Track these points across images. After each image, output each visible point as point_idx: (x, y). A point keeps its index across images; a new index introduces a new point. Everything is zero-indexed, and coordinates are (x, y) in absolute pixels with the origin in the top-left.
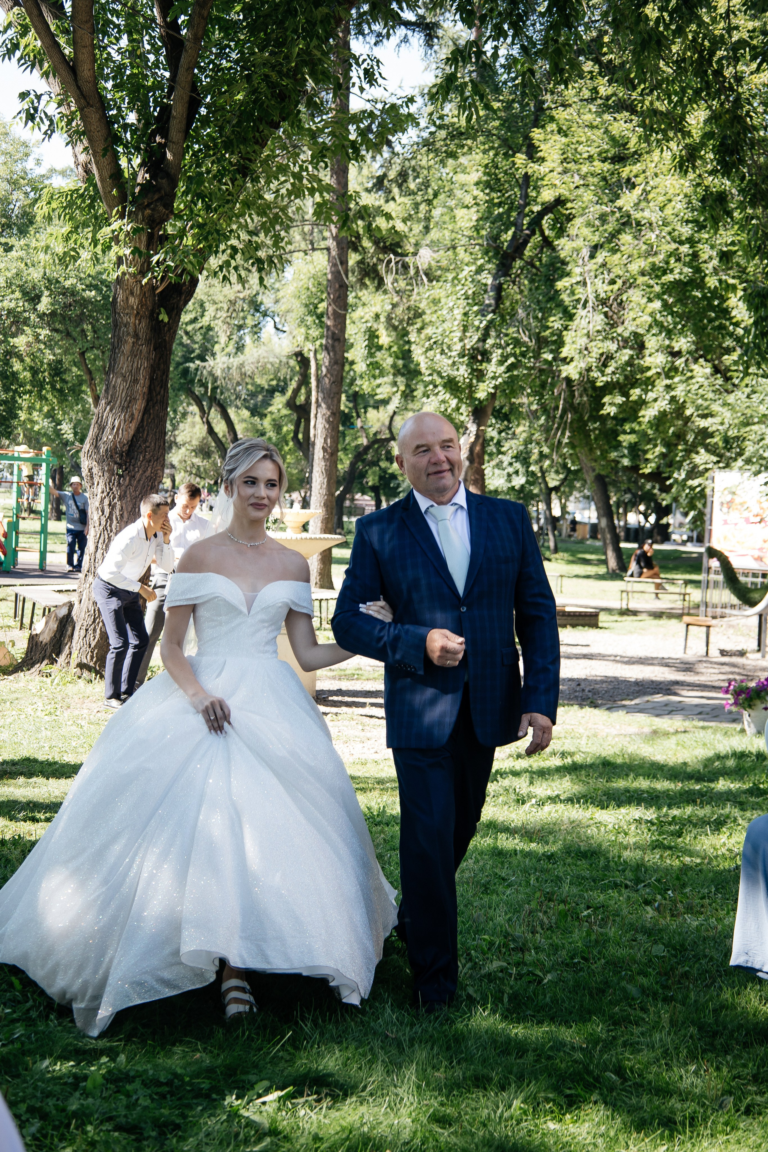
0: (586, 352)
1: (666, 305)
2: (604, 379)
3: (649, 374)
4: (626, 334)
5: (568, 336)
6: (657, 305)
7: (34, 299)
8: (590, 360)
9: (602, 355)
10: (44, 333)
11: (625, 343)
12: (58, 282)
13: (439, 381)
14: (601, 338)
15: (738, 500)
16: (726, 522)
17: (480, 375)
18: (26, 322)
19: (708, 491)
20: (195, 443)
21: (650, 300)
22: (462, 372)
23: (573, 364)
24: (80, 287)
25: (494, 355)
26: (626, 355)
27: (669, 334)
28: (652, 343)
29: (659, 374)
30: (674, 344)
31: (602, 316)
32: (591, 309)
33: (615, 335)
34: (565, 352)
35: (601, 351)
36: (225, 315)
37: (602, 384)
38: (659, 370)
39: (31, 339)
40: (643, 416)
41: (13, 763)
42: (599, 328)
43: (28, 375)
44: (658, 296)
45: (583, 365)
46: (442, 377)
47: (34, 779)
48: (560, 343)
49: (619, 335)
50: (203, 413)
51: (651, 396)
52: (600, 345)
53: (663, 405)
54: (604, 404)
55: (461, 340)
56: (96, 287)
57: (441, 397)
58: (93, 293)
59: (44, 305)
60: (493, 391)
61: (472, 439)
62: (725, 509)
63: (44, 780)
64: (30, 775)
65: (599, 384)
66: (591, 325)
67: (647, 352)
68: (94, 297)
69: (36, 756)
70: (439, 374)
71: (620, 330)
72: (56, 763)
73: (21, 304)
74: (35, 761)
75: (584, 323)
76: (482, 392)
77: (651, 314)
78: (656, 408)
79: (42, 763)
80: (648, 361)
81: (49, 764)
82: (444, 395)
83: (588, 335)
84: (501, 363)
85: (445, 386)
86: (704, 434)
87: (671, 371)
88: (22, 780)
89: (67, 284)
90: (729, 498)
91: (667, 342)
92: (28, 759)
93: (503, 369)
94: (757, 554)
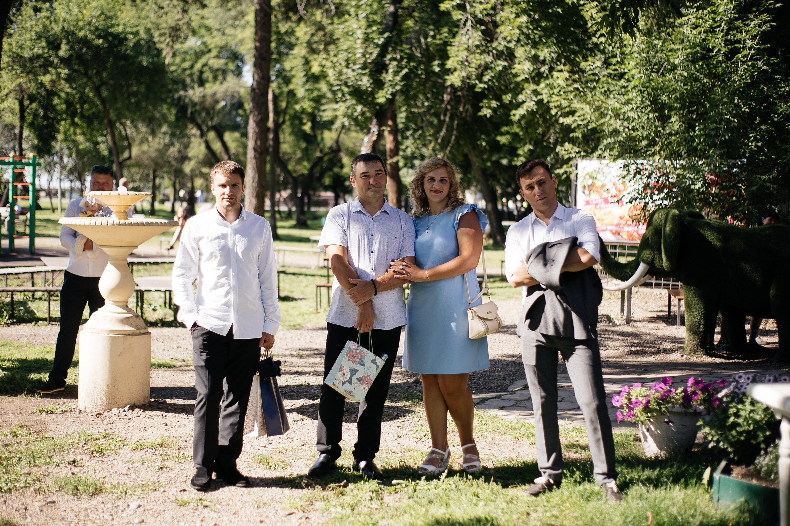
0: (466, 63)
1: (532, 21)
2: (482, 85)
3: (519, 79)
4: (500, 48)
5: (452, 51)
6: (524, 19)
7: (54, 45)
8: (470, 69)
9: (480, 66)
10: (64, 72)
11: (499, 56)
12: (74, 33)
13: (346, 90)
14: (478, 51)
15: (598, 184)
16: (588, 203)
17: (379, 84)
18: (51, 64)
19: (572, 177)
21: (518, 15)
22: (365, 82)
23: (456, 74)
24: (90, 37)
25: (391, 66)
26: (501, 64)
27: (535, 45)
28: (520, 52)
29: (526, 80)
30: (539, 53)
31: (480, 33)
32: (470, 28)
33: (491, 49)
34: (450, 64)
35: (479, 62)
37: (479, 90)
38: (527, 76)
39: (54, 77)
40: (514, 115)
42: (478, 43)
44: (525, 12)
45: (464, 74)
46: (348, 86)
48: (445, 56)
49: (494, 48)
50: (203, 135)
51: (521, 98)
52: (478, 56)
53: (530, 105)
54: (482, 107)
55: (364, 56)
56: (104, 38)
57: (348, 103)
58: (101, 41)
59: (64, 50)
60: (390, 97)
61: (375, 138)
62: (587, 192)
65: (477, 90)
66: (471, 41)
67: (517, 61)
68: (103, 44)
70: (346, 84)
71: (495, 45)
73: (46, 51)
75: (464, 39)
76: (382, 97)
77: (519, 28)
78: (525, 108)
80: (517, 68)
82: (351, 101)
83: (468, 49)
84: (396, 73)
85: (350, 93)
86: (567, 130)
87: (537, 77)
89: (81, 34)
90: (590, 182)
91: (533, 52)
93: (398, 78)
94: (614, 228)
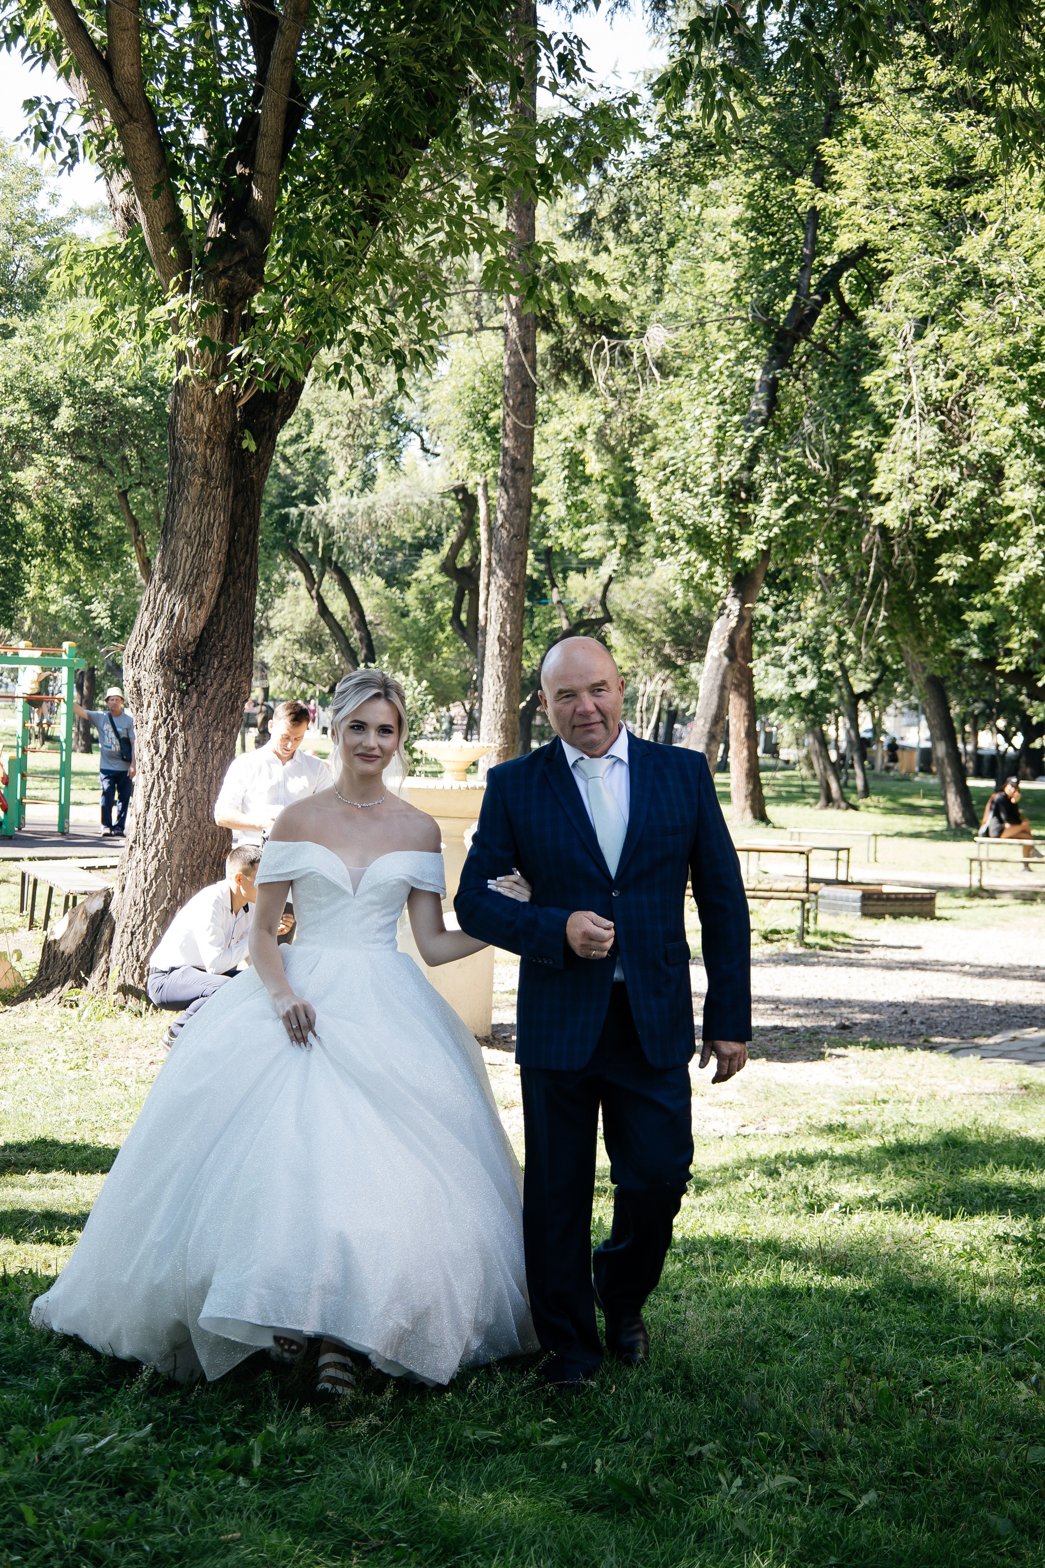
0: (911, 486)
1: (1036, 411)
2: (940, 527)
3: (1012, 517)
4: (974, 457)
5: (882, 461)
6: (1022, 410)
7: (50, 411)
8: (917, 497)
9: (935, 489)
10: (64, 462)
11: (971, 470)
12: (85, 383)
13: (679, 532)
14: (933, 462)
17: (745, 523)
18: (36, 446)
20: (299, 628)
21: (1011, 403)
22: (717, 518)
23: (890, 505)
24: (119, 391)
25: (767, 491)
26: (973, 488)
28: (1014, 469)
29: (1025, 517)
31: (935, 429)
32: (917, 418)
33: (956, 457)
34: (878, 486)
35: (934, 483)
36: (344, 434)
37: (936, 535)
38: (1026, 511)
39: (43, 473)
40: (1002, 584)
41: (21, 1148)
42: (932, 447)
43: (39, 527)
44: (1024, 397)
45: (907, 506)
46: (684, 527)
47: (53, 1174)
48: (870, 472)
49: (962, 458)
50: (312, 583)
51: (1014, 552)
52: (933, 473)
53: (1033, 566)
54: (940, 566)
55: (714, 467)
56: (143, 391)
57: (683, 558)
58: (140, 400)
59: (64, 419)
60: (765, 548)
61: (733, 624)
63: (69, 1176)
64: (46, 1167)
65: (930, 535)
66: (918, 444)
67: (1007, 484)
68: (141, 406)
69: (56, 1137)
70: (680, 521)
71: (963, 449)
72: (86, 1147)
73: (28, 419)
74: (55, 1144)
75: (907, 439)
76: (748, 549)
77: (1014, 425)
78: (1022, 572)
79: (64, 1147)
80: (1009, 498)
81: (77, 1149)
82: (688, 554)
83: (913, 459)
84: (777, 503)
85: (688, 541)
88: (33, 1177)
89: (100, 386)
91: (1039, 468)
92: (43, 1142)
93: (780, 512)
